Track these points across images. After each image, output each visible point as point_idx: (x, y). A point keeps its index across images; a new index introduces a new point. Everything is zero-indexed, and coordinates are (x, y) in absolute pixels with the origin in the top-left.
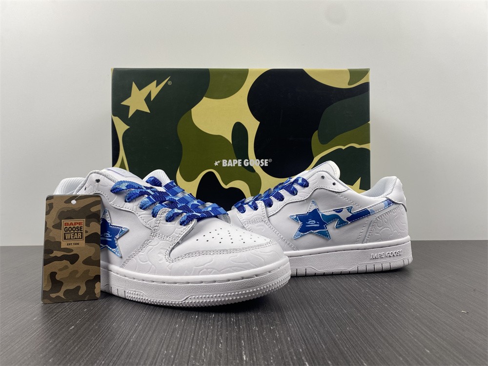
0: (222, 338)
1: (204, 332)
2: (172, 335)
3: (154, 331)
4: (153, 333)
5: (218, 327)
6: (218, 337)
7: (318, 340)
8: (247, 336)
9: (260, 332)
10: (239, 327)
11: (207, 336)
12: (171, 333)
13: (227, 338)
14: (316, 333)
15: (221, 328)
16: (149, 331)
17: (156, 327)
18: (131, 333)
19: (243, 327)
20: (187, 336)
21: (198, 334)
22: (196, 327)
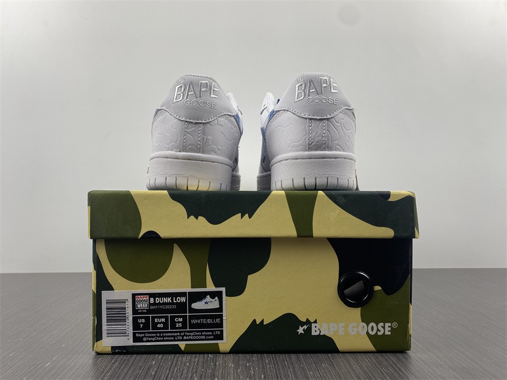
0: (196, 375)
1: (180, 369)
2: (147, 372)
3: (130, 368)
4: (129, 370)
5: (194, 364)
6: (192, 375)
7: (292, 377)
8: (222, 373)
9: (236, 368)
10: (216, 364)
11: (182, 374)
12: (146, 371)
13: (201, 375)
14: (291, 370)
15: (197, 365)
16: (124, 368)
17: (132, 364)
18: (106, 371)
19: (219, 364)
20: (162, 373)
21: (174, 370)
22: (172, 364)
